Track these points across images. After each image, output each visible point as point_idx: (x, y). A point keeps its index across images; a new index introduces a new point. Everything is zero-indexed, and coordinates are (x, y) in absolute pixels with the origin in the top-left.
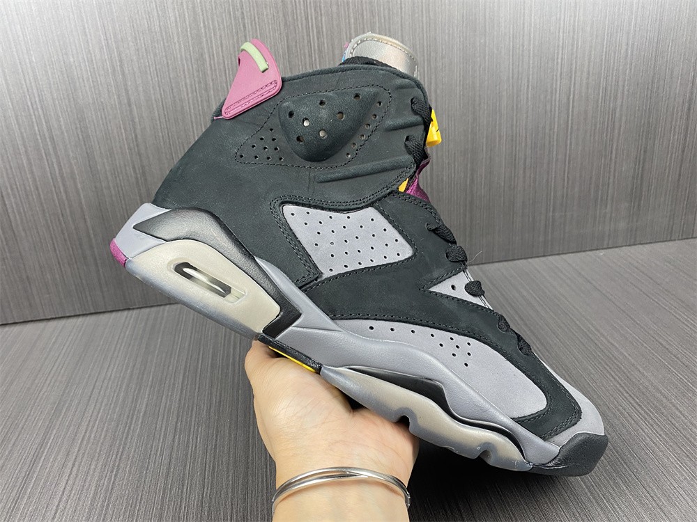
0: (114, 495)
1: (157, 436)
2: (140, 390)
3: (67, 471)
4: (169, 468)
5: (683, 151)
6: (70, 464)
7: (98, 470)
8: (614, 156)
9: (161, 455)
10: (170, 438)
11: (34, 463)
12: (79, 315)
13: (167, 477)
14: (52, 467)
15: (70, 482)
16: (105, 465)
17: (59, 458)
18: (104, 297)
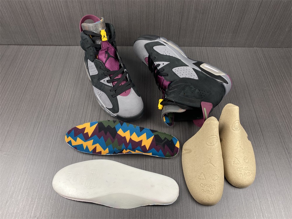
0: (75, 96)
1: (85, 85)
2: (81, 72)
3: (65, 89)
4: (87, 93)
5: (255, 20)
6: (66, 88)
7: (72, 90)
8: (230, 19)
9: (85, 89)
10: (87, 86)
11: (58, 86)
12: (64, 45)
13: (86, 95)
14: (62, 88)
15: (66, 92)
16: (73, 90)
17: (63, 86)
18: (71, 41)
